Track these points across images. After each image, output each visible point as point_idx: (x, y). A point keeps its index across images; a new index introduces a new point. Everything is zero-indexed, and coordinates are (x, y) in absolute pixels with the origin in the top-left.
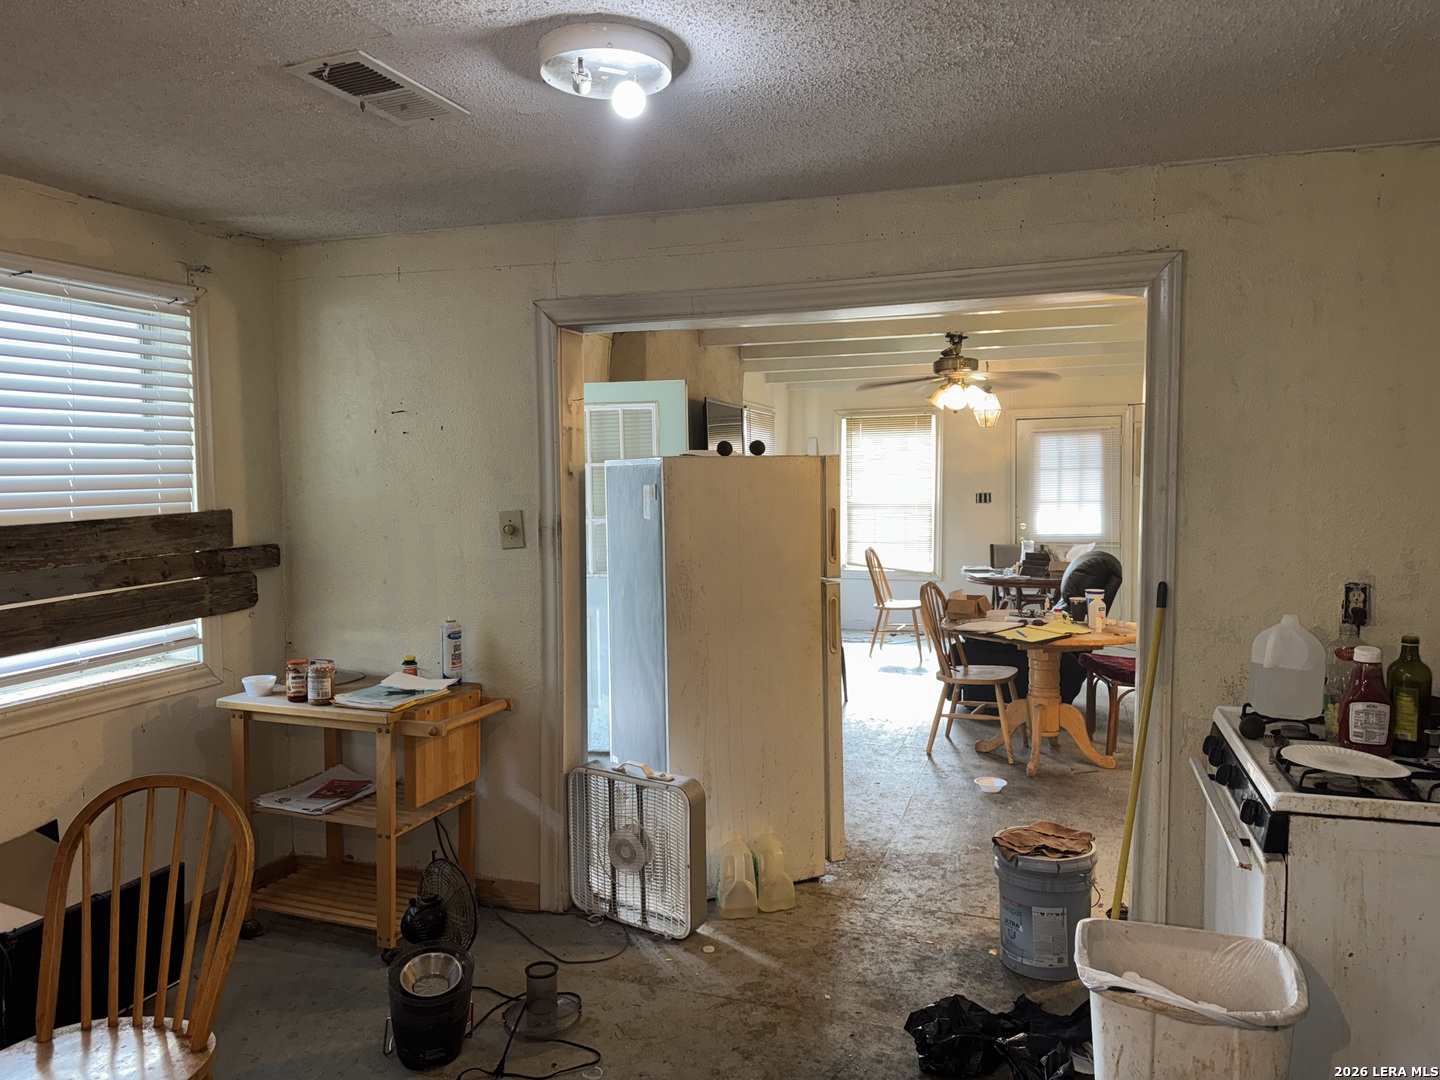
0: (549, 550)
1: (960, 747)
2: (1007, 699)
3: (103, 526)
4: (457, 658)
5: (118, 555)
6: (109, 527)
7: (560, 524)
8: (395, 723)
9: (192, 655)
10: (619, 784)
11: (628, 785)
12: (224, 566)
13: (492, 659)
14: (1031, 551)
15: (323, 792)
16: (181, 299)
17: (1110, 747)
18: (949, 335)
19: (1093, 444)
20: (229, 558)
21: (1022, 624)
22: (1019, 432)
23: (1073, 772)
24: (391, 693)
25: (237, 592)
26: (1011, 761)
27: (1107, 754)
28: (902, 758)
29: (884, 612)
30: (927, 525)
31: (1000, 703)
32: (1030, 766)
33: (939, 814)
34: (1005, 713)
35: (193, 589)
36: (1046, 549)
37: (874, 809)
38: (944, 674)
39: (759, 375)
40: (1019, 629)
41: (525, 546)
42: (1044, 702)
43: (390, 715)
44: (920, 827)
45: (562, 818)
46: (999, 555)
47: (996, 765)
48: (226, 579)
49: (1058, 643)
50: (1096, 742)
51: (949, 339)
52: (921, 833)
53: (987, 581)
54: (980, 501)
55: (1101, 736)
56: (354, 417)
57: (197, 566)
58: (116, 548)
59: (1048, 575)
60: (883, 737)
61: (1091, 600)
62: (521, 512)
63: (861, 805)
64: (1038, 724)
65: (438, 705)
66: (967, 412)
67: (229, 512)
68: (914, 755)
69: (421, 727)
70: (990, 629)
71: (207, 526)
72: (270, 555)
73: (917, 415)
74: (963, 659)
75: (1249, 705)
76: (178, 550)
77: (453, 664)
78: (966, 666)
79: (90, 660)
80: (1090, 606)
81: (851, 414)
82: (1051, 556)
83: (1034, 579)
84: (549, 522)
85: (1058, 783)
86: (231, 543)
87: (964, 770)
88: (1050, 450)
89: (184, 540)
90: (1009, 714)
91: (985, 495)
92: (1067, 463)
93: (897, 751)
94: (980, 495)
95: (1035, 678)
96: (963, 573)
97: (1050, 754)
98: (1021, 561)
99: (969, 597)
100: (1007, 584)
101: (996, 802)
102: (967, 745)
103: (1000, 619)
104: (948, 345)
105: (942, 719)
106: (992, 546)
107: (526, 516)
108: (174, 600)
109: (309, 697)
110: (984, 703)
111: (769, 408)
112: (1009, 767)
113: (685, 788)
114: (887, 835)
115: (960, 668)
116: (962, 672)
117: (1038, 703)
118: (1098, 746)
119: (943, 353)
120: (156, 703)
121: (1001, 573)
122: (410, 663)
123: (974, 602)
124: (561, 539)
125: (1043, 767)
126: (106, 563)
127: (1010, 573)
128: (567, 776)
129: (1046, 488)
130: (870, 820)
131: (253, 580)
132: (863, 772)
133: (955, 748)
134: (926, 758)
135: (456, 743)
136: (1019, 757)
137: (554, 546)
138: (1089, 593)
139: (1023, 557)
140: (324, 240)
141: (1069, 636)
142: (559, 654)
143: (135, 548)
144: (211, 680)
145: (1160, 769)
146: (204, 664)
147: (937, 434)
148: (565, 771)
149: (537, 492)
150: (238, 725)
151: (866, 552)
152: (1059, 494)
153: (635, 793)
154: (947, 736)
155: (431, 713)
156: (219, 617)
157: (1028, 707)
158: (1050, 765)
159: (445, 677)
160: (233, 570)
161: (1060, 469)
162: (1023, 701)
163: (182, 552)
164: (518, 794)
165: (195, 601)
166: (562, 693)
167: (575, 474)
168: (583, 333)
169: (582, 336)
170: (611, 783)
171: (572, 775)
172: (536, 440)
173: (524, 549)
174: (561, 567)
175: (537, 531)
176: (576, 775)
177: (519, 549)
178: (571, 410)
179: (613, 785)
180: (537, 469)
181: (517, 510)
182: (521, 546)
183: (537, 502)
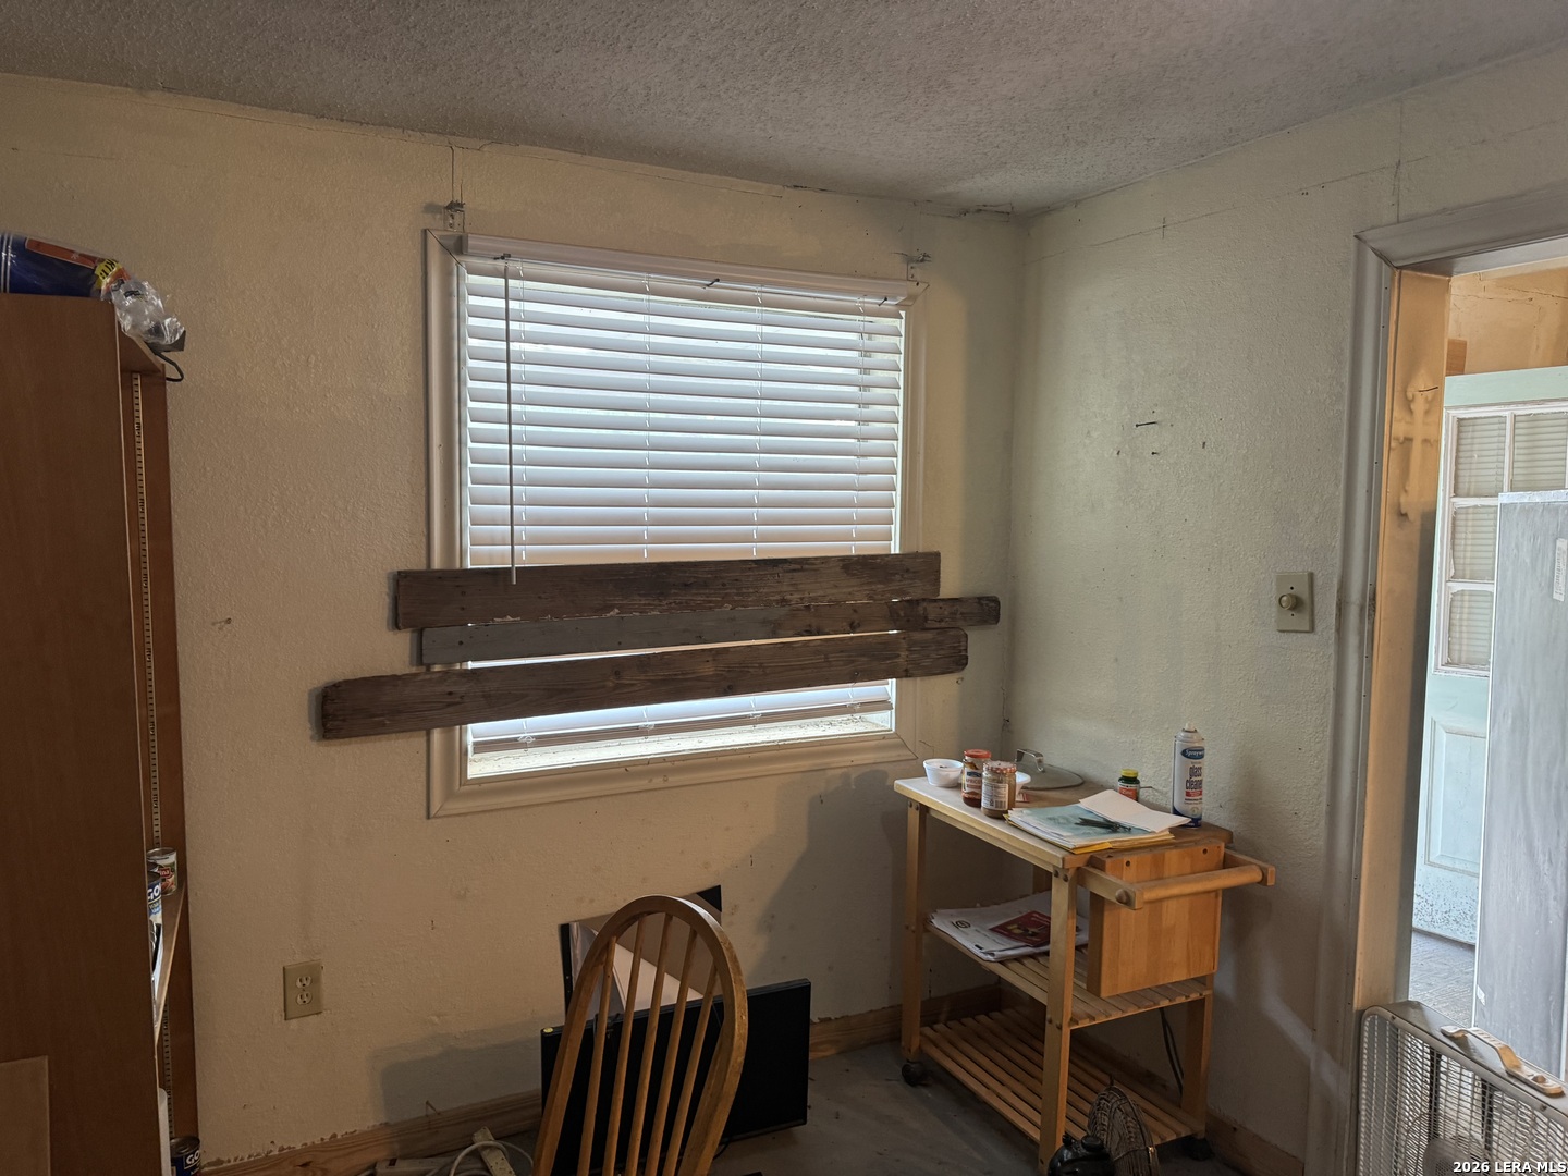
0: (1352, 640)
3: (786, 566)
4: (1193, 786)
5: (802, 599)
6: (793, 566)
7: (1373, 598)
8: (1078, 868)
9: (884, 721)
10: (1451, 1066)
11: (1465, 1072)
12: (926, 619)
13: (1252, 794)
15: (1010, 927)
16: (894, 298)
20: (933, 611)
24: (1086, 823)
25: (942, 652)
35: (887, 643)
41: (1312, 629)
43: (1069, 857)
45: (1348, 1078)
48: (929, 635)
56: (1095, 434)
57: (893, 617)
58: (798, 591)
62: (1311, 576)
65: (1147, 856)
67: (938, 555)
69: (1109, 884)
71: (907, 571)
72: (986, 610)
76: (870, 598)
77: (1188, 794)
79: (763, 715)
84: (1355, 594)
86: (937, 591)
89: (879, 586)
107: (1319, 582)
108: (863, 655)
109: (982, 804)
120: (839, 771)
122: (1130, 780)
124: (1373, 624)
126: (787, 608)
128: (1361, 1014)
131: (963, 639)
135: (1174, 914)
137: (1361, 633)
140: (1076, 201)
142: (1358, 813)
143: (821, 593)
144: (905, 754)
146: (896, 733)
149: (1338, 544)
150: (914, 817)
153: (1478, 1090)
155: (1132, 864)
156: (918, 679)
159: (1176, 812)
160: (937, 625)
163: (875, 600)
165: (888, 659)
166: (1358, 878)
167: (1412, 516)
168: (1450, 275)
169: (1449, 281)
170: (1435, 1057)
171: (1368, 1016)
172: (1343, 460)
173: (1312, 635)
174: (1370, 670)
175: (1334, 606)
176: (1374, 1018)
177: (1303, 634)
178: (1412, 407)
179: (1438, 1062)
180: (1341, 505)
181: (1304, 571)
182: (1307, 629)
183: (1338, 561)
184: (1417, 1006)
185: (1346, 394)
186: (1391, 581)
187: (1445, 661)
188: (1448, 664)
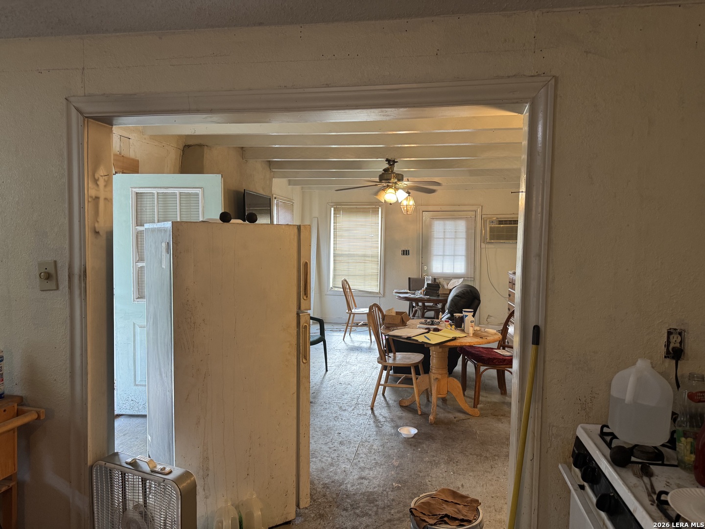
0: (76, 292)
1: (390, 402)
2: (418, 373)
7: (85, 271)
10: (129, 477)
11: (135, 477)
14: (430, 282)
17: (476, 402)
18: (387, 160)
19: (461, 226)
21: (427, 331)
22: (424, 218)
23: (455, 420)
26: (419, 413)
27: (474, 407)
28: (356, 412)
29: (352, 315)
30: (376, 267)
31: (413, 375)
32: (431, 417)
33: (376, 457)
34: (416, 383)
36: (437, 281)
37: (335, 455)
38: (382, 360)
39: (284, 181)
40: (425, 335)
41: (57, 288)
42: (439, 377)
44: (362, 469)
46: (414, 284)
47: (410, 415)
49: (448, 344)
50: (467, 397)
51: (387, 162)
52: (364, 474)
53: (406, 299)
54: (404, 254)
55: (471, 393)
59: (439, 296)
60: (346, 396)
61: (466, 316)
62: (55, 262)
63: (327, 452)
64: (435, 390)
66: (397, 204)
68: (363, 410)
70: (409, 335)
73: (371, 207)
74: (393, 349)
75: (608, 427)
78: (395, 354)
80: (466, 319)
81: (337, 205)
82: (440, 286)
83: (431, 298)
84: (76, 270)
85: (448, 428)
87: (392, 420)
88: (440, 228)
90: (419, 382)
91: (406, 251)
92: (448, 236)
93: (353, 408)
94: (404, 251)
95: (434, 362)
96: (394, 294)
97: (442, 406)
98: (425, 288)
99: (397, 313)
100: (417, 300)
101: (411, 445)
102: (395, 401)
103: (415, 327)
104: (386, 166)
105: (380, 386)
106: (409, 278)
107: (59, 265)
110: (404, 376)
111: (291, 200)
112: (419, 417)
113: (178, 481)
114: (341, 477)
115: (391, 355)
116: (392, 357)
117: (435, 377)
118: (468, 400)
119: (384, 170)
121: (414, 294)
123: (400, 317)
124: (86, 284)
125: (438, 416)
127: (419, 294)
128: (92, 467)
129: (437, 247)
130: (332, 465)
132: (331, 424)
133: (387, 403)
134: (370, 412)
136: (425, 410)
137: (80, 289)
138: (465, 311)
139: (426, 286)
141: (454, 339)
142: (84, 373)
145: (532, 465)
147: (382, 218)
148: (89, 463)
149: (67, 246)
151: (342, 281)
152: (444, 251)
153: (140, 483)
154: (383, 395)
157: (430, 378)
158: (442, 415)
161: (444, 238)
162: (427, 375)
164: (53, 479)
166: (86, 404)
167: (101, 233)
168: (112, 126)
169: (112, 128)
170: (123, 475)
171: (95, 467)
172: (67, 205)
173: (57, 292)
174: (86, 305)
175: (67, 277)
176: (97, 467)
177: (53, 291)
178: (98, 183)
179: (125, 477)
180: (67, 228)
181: (51, 260)
182: (55, 288)
183: (67, 254)
184: (117, 454)
185: (66, 174)
186: (93, 263)
187: (137, 297)
188: (138, 298)
